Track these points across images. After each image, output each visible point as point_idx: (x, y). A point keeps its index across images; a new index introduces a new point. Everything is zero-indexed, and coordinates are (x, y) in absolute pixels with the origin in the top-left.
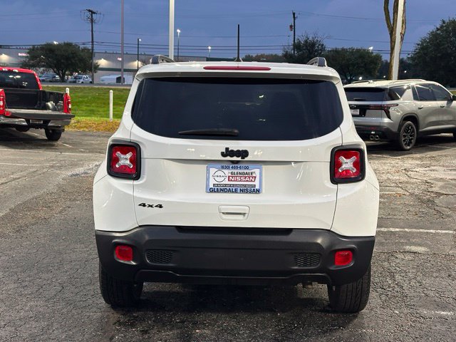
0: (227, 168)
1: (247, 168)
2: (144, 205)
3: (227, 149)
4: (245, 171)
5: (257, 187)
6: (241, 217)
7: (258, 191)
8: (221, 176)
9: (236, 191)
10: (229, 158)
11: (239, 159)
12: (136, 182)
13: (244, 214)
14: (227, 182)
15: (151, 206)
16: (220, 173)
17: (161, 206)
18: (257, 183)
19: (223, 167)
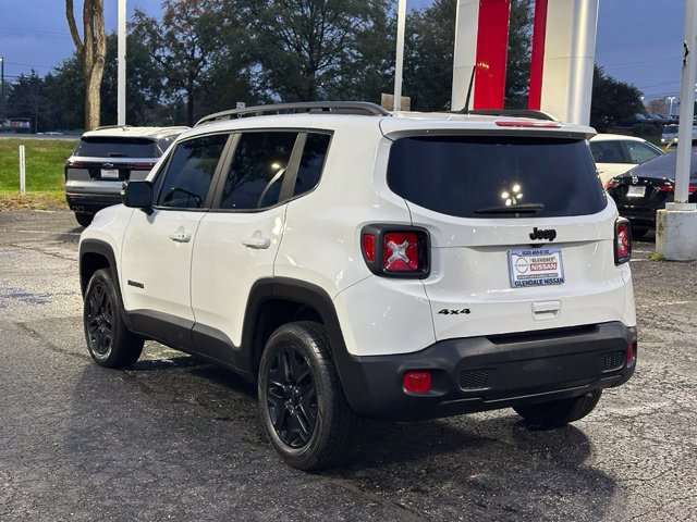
0: (528, 254)
1: (547, 252)
2: (446, 312)
3: (535, 229)
4: (546, 257)
5: (560, 276)
6: (551, 315)
7: (561, 281)
8: (523, 265)
9: (541, 284)
10: (537, 241)
11: (547, 241)
12: (426, 282)
13: (554, 312)
14: (529, 273)
15: (456, 312)
16: (521, 261)
17: (468, 311)
18: (558, 271)
19: (524, 253)
